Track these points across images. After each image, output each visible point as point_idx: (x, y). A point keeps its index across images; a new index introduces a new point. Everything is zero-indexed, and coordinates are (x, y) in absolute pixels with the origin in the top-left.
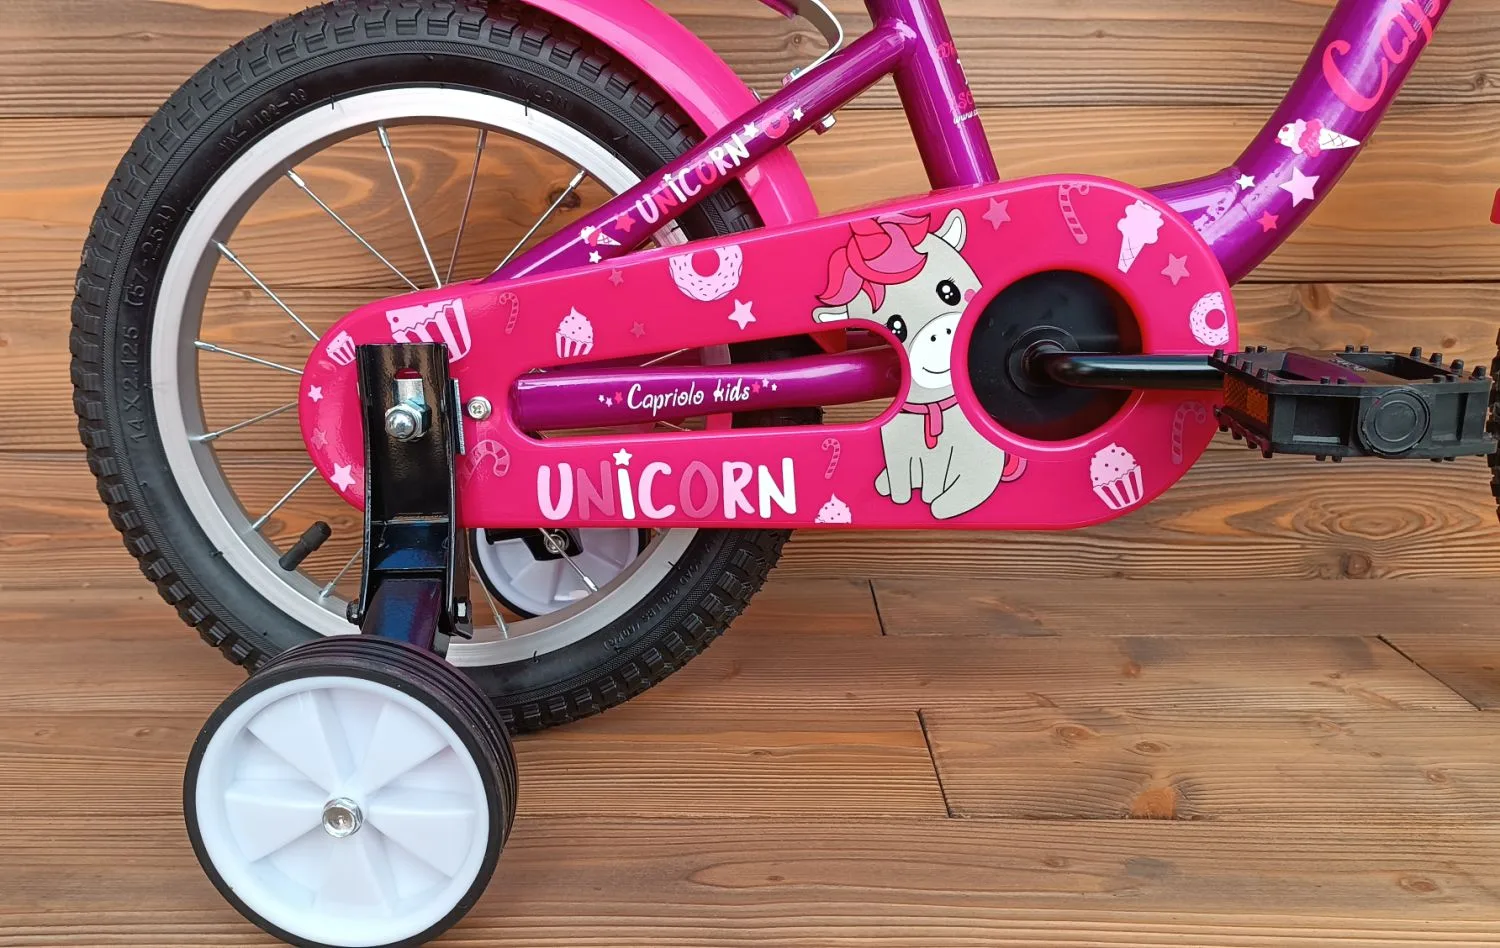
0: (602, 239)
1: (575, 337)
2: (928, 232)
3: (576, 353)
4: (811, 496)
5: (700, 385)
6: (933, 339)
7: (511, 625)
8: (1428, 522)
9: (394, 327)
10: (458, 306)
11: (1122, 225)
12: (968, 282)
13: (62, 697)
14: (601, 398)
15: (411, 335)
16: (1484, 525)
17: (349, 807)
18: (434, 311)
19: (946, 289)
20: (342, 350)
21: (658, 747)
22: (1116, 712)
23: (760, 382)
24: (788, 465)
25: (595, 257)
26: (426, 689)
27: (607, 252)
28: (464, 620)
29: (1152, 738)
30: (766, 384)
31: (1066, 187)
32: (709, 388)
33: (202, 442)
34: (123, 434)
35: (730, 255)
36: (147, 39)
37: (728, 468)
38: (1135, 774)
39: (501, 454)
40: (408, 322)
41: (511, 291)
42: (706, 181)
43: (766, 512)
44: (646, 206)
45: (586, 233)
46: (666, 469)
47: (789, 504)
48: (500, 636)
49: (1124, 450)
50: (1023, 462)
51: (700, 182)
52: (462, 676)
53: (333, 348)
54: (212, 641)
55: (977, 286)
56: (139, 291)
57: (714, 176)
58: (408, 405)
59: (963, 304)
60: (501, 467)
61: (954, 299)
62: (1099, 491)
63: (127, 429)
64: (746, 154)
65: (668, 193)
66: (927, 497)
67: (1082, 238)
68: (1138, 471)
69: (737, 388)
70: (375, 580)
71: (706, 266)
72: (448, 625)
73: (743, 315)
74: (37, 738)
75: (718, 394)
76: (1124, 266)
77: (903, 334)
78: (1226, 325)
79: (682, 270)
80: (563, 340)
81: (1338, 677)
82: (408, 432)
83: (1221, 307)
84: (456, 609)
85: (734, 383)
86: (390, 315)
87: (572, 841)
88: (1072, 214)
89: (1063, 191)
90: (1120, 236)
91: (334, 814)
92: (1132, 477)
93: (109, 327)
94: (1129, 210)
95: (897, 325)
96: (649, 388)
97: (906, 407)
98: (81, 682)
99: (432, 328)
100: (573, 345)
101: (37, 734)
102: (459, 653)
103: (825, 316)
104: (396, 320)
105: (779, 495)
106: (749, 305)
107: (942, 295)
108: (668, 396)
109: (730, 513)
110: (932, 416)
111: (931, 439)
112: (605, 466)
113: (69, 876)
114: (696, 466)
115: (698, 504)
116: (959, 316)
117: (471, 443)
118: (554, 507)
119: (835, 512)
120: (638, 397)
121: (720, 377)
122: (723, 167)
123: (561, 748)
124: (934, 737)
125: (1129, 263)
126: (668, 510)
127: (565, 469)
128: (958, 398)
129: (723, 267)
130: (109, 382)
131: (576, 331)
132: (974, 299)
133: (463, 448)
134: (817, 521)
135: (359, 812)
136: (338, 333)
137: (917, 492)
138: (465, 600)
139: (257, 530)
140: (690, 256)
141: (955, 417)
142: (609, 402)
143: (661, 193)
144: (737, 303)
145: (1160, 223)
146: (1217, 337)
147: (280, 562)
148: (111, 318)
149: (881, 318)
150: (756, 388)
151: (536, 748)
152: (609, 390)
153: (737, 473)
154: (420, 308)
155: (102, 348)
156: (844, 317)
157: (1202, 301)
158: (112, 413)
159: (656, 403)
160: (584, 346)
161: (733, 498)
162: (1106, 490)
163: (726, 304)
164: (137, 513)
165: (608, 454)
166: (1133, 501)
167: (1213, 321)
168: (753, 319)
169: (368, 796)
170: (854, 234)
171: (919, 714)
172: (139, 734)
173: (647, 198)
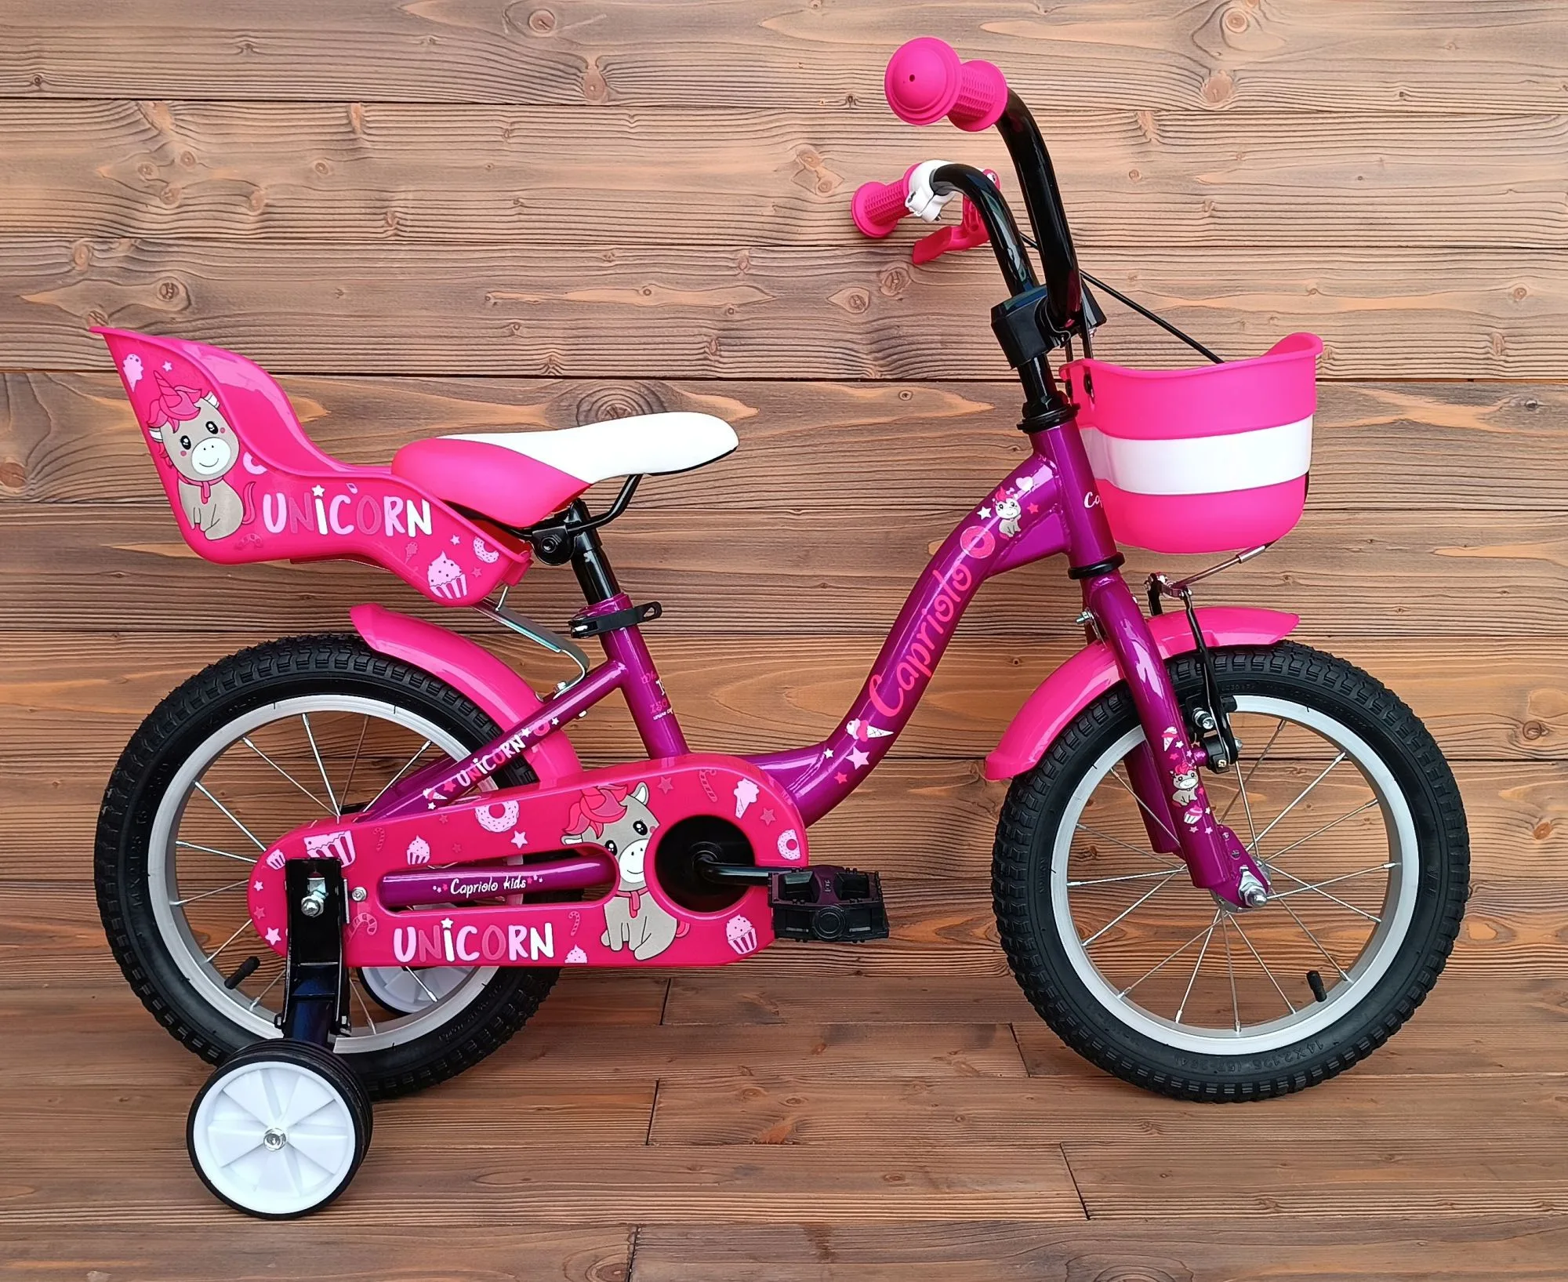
0: (437, 796)
1: (418, 853)
2: (627, 794)
3: (419, 862)
4: (562, 945)
5: (495, 880)
6: (633, 854)
7: (378, 1024)
8: (1086, 934)
9: (309, 847)
10: (348, 835)
11: (736, 792)
12: (651, 822)
13: (59, 1076)
14: (435, 888)
15: (319, 852)
16: (1128, 936)
17: (278, 1133)
18: (334, 838)
19: (639, 826)
20: (276, 860)
21: (474, 1107)
22: (787, 1078)
23: (532, 877)
24: (548, 928)
25: (432, 806)
26: (322, 1068)
27: (438, 803)
28: (345, 1026)
29: (798, 1096)
30: (535, 878)
31: (703, 771)
32: (501, 881)
33: (178, 906)
34: (128, 903)
35: (512, 807)
36: (120, 576)
37: (512, 929)
38: (775, 1116)
39: (372, 921)
40: (317, 845)
41: (381, 827)
42: (499, 762)
43: (535, 956)
44: (462, 776)
45: (426, 793)
46: (474, 930)
47: (549, 952)
48: (371, 1033)
49: (745, 919)
50: (688, 925)
51: (495, 763)
52: (340, 1059)
53: (271, 860)
54: (178, 1037)
55: (657, 825)
56: (144, 815)
57: (504, 759)
58: (316, 895)
59: (649, 834)
60: (372, 930)
61: (644, 832)
62: (731, 943)
63: (132, 900)
64: (523, 745)
65: (476, 770)
66: (632, 947)
67: (714, 799)
68: (753, 931)
69: (518, 881)
70: (293, 1002)
71: (497, 812)
72: (336, 1029)
73: (520, 840)
74: (51, 1104)
75: (506, 884)
76: (739, 814)
77: (615, 851)
78: (798, 848)
79: (483, 814)
80: (411, 854)
81: (956, 1053)
82: (315, 912)
83: (795, 838)
84: (340, 1019)
85: (516, 878)
86: (307, 840)
87: (409, 1162)
88: (708, 786)
89: (701, 773)
90: (736, 797)
91: (271, 1137)
92: (750, 934)
93: (123, 837)
94: (740, 784)
95: (611, 846)
96: (463, 882)
97: (618, 893)
98: (68, 1065)
99: (332, 848)
100: (418, 857)
101: (50, 1101)
102: (342, 1045)
103: (569, 841)
104: (310, 843)
105: (542, 946)
106: (523, 834)
107: (637, 829)
108: (475, 886)
109: (513, 957)
110: (633, 897)
111: (634, 912)
112: (436, 928)
113: (101, 1183)
114: (492, 928)
115: (493, 951)
116: (647, 841)
117: (353, 916)
118: (404, 953)
119: (577, 956)
120: (457, 887)
121: (507, 875)
122: (509, 754)
123: (408, 1107)
124: (660, 1097)
125: (742, 813)
126: (475, 956)
127: (411, 931)
128: (649, 888)
129: (508, 813)
130: (121, 870)
131: (419, 849)
132: (655, 832)
133: (348, 919)
134: (566, 961)
135: (284, 1135)
136: (275, 850)
137: (626, 944)
138: (347, 1015)
139: (210, 961)
140: (488, 807)
141: (647, 899)
142: (439, 890)
143: (472, 770)
144: (516, 834)
145: (757, 791)
146: (794, 855)
147: (225, 983)
148: (124, 831)
149: (602, 842)
150: (530, 881)
151: (392, 1108)
152: (439, 883)
153: (518, 933)
154: (325, 836)
155: (117, 850)
156: (580, 841)
157: (784, 834)
158: (122, 891)
159: (468, 890)
160: (424, 858)
161: (515, 947)
162: (735, 942)
163: (510, 834)
164: (134, 953)
165: (438, 921)
166: (751, 949)
167: (791, 845)
168: (526, 842)
169: (289, 1127)
170: (584, 795)
171: (658, 1082)
172: (121, 1100)
173: (463, 772)
